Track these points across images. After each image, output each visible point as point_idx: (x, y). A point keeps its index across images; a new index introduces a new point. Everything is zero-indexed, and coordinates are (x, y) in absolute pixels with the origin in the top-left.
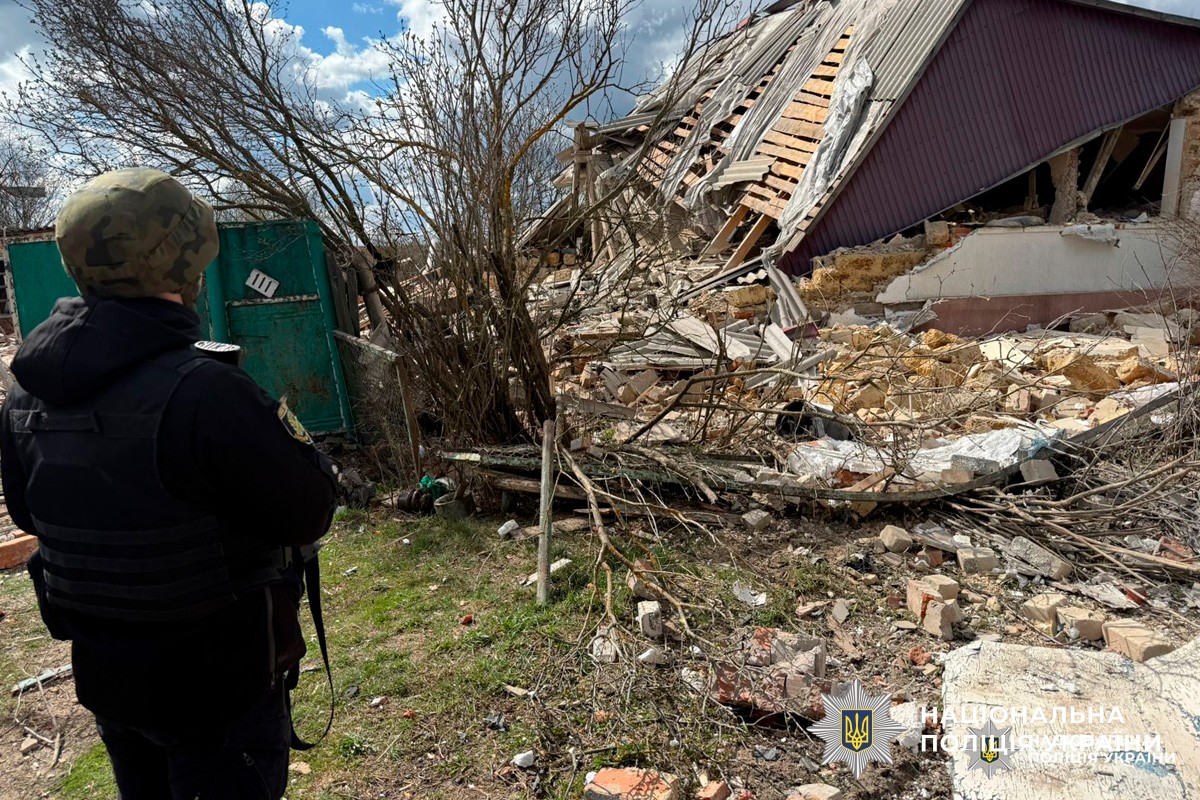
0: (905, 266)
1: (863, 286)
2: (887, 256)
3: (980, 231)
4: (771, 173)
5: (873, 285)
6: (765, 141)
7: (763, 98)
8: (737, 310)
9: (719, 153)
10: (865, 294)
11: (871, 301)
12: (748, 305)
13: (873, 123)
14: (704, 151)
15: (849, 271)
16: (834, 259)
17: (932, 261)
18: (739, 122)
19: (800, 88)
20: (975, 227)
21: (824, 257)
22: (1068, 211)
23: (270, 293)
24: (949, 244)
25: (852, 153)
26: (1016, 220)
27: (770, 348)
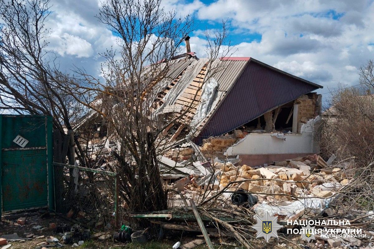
0: (231, 144)
1: (219, 150)
2: (226, 140)
3: (251, 133)
4: (183, 110)
5: (222, 150)
6: (178, 99)
7: (176, 85)
8: (183, 157)
9: (161, 102)
10: (220, 152)
11: (222, 155)
12: (186, 155)
13: (220, 98)
14: (155, 100)
15: (215, 144)
16: (210, 140)
17: (238, 142)
18: (168, 92)
19: (190, 84)
20: (250, 132)
21: (207, 139)
22: (270, 129)
23: (23, 146)
24: (243, 137)
25: (214, 106)
26: (261, 131)
27: (199, 171)
